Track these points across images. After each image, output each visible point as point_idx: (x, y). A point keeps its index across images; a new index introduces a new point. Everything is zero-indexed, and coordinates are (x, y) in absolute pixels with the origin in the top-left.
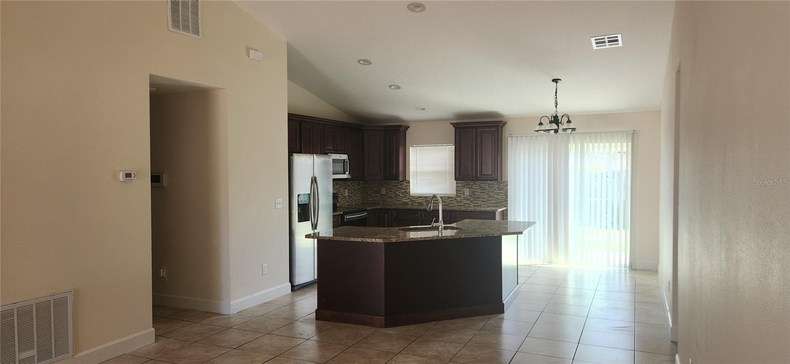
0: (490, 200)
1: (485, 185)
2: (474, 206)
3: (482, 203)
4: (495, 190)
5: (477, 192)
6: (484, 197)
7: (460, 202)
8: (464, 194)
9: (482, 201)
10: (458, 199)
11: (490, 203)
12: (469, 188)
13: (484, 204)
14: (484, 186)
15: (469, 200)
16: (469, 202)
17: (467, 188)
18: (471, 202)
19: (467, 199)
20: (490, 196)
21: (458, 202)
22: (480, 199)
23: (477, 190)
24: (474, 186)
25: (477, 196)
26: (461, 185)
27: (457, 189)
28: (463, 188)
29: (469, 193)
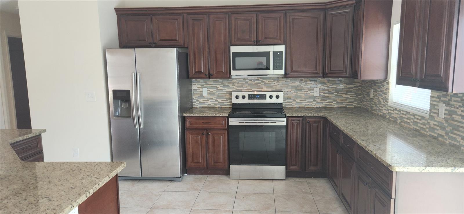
5: (456, 114)
22: (459, 131)
23: (455, 110)
24: (453, 101)
25: (456, 123)
26: (437, 95)
27: (431, 103)
28: (438, 102)
29: (445, 114)
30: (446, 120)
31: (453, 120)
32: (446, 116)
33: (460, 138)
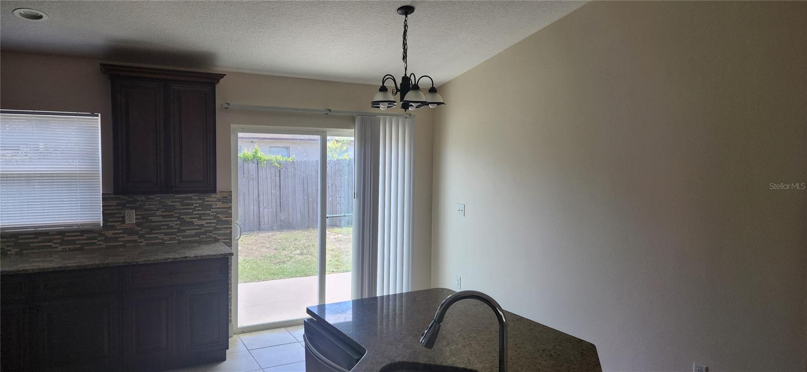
0: (184, 231)
1: (171, 200)
2: (147, 245)
3: (167, 238)
4: (194, 209)
5: (154, 215)
6: (171, 224)
7: (115, 239)
8: (123, 222)
9: (166, 234)
10: (109, 233)
11: (184, 237)
12: (136, 209)
13: (171, 239)
14: (170, 203)
15: (136, 233)
16: (136, 238)
17: (132, 208)
18: (141, 236)
19: (131, 232)
20: (184, 223)
21: (107, 239)
22: (161, 229)
23: (154, 212)
24: (147, 205)
25: (155, 224)
26: (117, 203)
27: (105, 212)
28: (122, 209)
29: (136, 219)
30: (137, 224)
31: (152, 221)
32: (137, 221)
33: (163, 235)
